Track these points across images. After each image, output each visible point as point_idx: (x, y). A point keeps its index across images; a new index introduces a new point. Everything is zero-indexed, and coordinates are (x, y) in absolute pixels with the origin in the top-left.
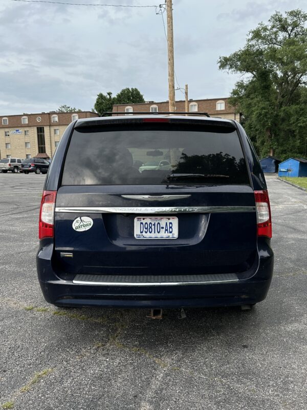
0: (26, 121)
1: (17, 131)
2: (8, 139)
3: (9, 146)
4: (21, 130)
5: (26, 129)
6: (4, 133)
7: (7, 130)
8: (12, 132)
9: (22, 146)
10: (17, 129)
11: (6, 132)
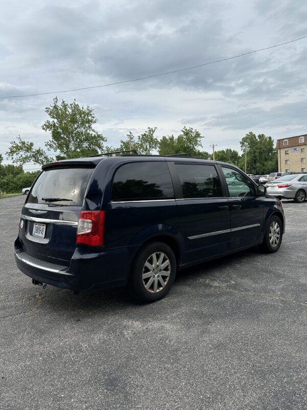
0: (302, 140)
1: (295, 149)
2: (287, 157)
3: (288, 162)
4: (299, 148)
5: (302, 147)
6: (284, 153)
7: (286, 149)
8: (290, 150)
9: (298, 161)
10: (295, 148)
11: (286, 152)
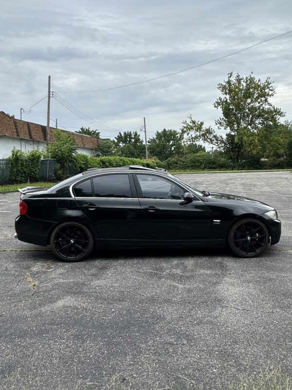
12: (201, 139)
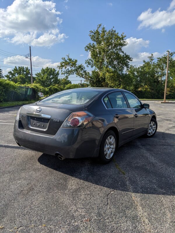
12: (75, 73)
